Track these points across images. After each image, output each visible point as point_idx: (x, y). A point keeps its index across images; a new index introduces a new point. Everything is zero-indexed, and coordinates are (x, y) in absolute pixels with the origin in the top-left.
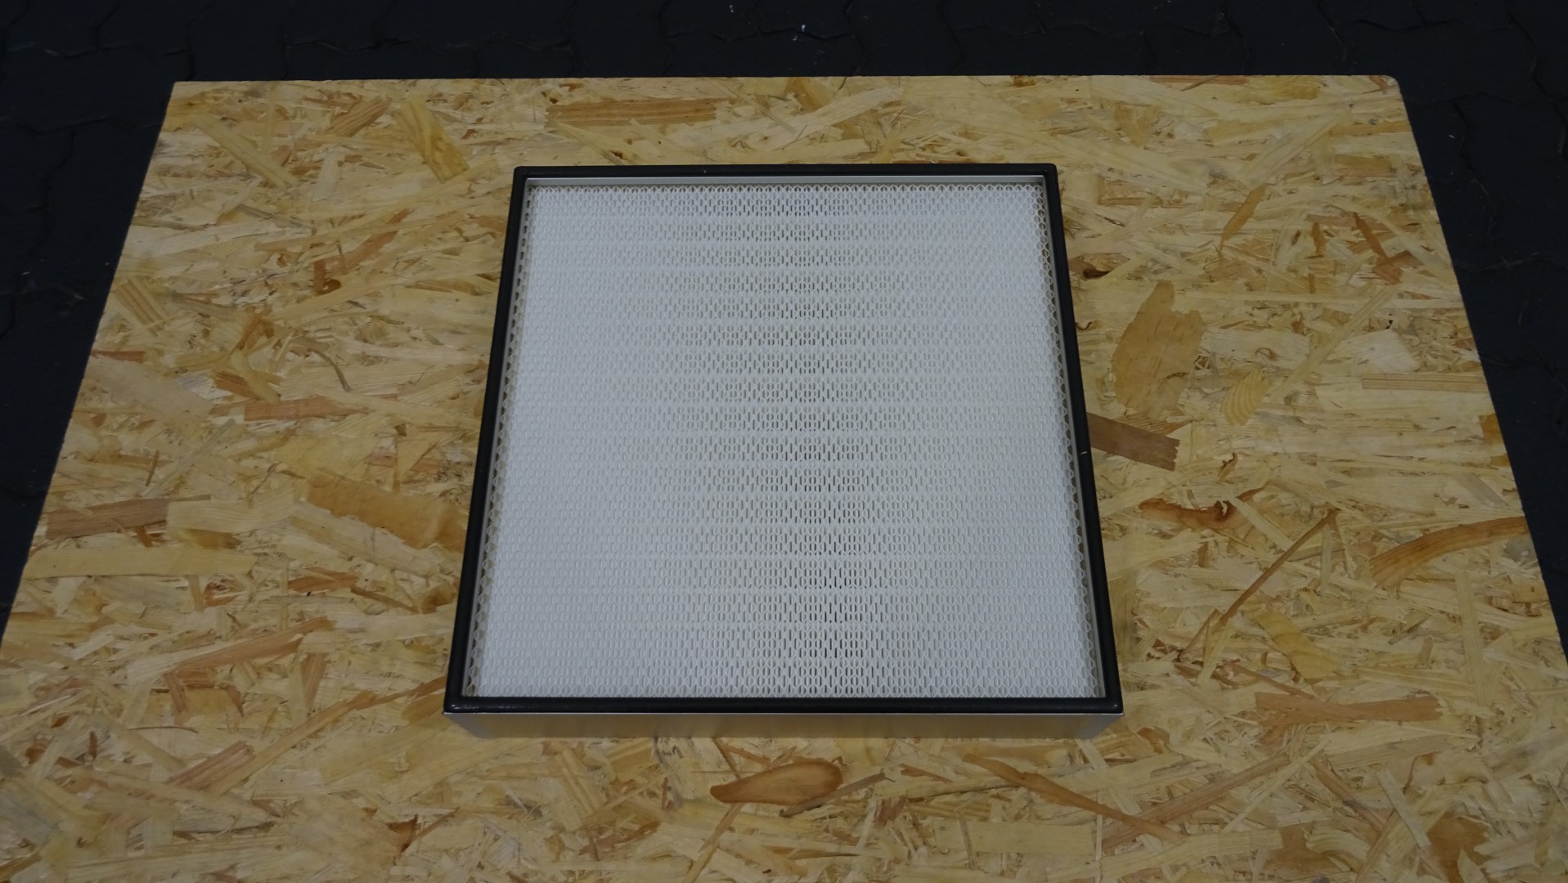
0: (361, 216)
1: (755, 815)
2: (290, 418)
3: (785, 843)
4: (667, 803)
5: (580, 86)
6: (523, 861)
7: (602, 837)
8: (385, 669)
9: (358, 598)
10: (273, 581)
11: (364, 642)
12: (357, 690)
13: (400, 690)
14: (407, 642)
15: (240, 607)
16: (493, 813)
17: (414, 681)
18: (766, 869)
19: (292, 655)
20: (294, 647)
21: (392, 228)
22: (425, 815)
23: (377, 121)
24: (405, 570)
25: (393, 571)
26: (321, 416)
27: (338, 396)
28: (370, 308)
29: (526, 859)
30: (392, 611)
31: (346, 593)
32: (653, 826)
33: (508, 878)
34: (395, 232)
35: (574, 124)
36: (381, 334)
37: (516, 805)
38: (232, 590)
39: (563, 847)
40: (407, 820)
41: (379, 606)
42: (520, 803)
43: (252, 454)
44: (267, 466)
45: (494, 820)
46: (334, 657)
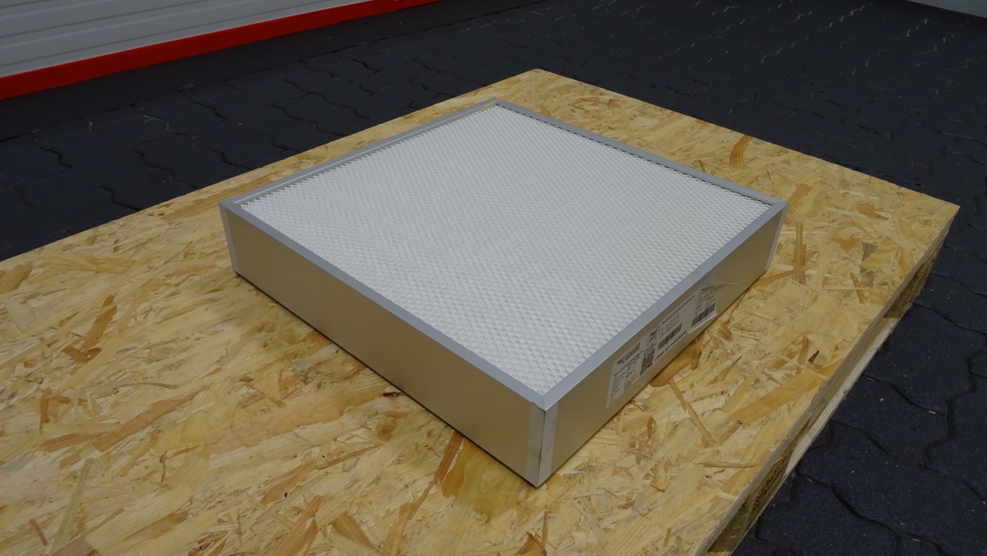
0: (75, 315)
1: (683, 378)
2: (143, 428)
3: (711, 377)
4: (642, 408)
5: (172, 203)
6: (617, 494)
7: (637, 447)
8: (401, 485)
9: (329, 469)
10: (246, 510)
11: (365, 485)
12: (394, 511)
13: (426, 486)
14: (396, 462)
15: (237, 544)
16: (568, 489)
17: (428, 475)
18: (721, 393)
19: (320, 534)
20: (314, 528)
21: (109, 307)
22: (533, 526)
23: (32, 273)
24: (342, 434)
25: (335, 440)
26: (172, 410)
27: (169, 394)
28: (140, 346)
29: (617, 492)
30: (364, 457)
31: (315, 473)
32: (651, 421)
33: (621, 510)
34: (116, 307)
35: (188, 216)
36: (168, 351)
37: (575, 475)
38: (215, 541)
39: (626, 470)
40: (525, 540)
41: (350, 462)
42: (576, 472)
43: (133, 464)
44: (158, 460)
45: (574, 493)
46: (354, 510)
